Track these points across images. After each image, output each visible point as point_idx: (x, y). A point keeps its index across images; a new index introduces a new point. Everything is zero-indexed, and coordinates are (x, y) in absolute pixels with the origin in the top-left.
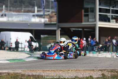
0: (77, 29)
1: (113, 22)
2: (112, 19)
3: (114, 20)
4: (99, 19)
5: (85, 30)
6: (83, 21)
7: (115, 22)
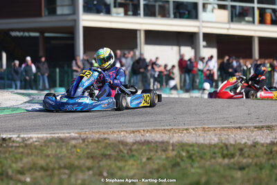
0: (26, 34)
1: (118, 14)
2: (115, 7)
3: (121, 10)
4: (84, 7)
5: (47, 35)
6: (43, 14)
7: (123, 15)
